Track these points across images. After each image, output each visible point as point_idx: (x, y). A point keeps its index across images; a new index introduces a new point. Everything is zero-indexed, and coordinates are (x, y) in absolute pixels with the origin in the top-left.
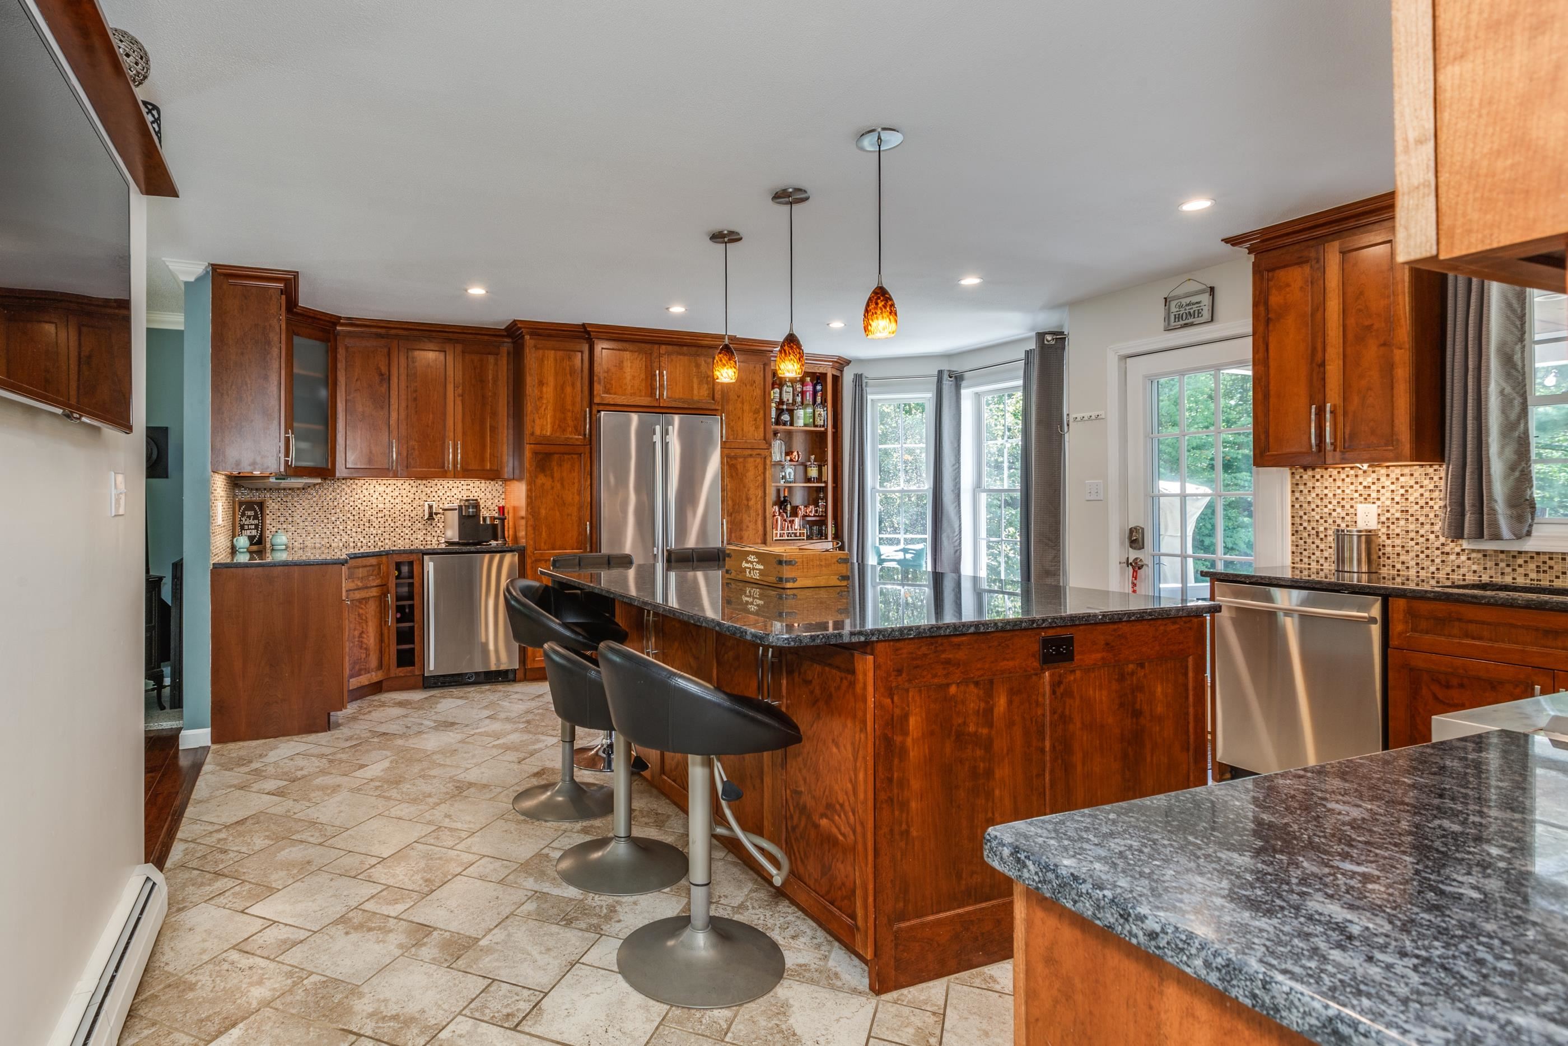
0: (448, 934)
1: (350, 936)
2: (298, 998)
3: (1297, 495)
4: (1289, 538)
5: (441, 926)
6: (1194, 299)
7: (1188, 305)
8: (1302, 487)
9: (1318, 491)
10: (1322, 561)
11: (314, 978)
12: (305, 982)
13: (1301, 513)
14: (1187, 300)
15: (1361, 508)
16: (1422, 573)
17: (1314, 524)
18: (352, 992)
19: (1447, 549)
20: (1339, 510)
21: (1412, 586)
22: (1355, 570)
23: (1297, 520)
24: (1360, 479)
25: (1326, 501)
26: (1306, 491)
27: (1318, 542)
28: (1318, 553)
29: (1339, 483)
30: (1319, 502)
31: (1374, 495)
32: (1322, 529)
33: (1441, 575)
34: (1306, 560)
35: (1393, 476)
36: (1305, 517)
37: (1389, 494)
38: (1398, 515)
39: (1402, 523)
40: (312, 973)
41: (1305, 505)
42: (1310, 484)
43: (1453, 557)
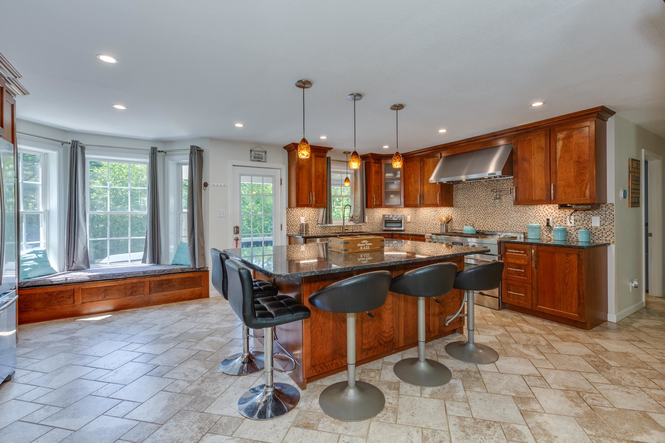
0: (519, 405)
1: (556, 435)
2: (602, 431)
3: (288, 215)
4: (286, 226)
5: (517, 409)
6: (260, 153)
7: (258, 154)
8: (289, 213)
9: (292, 214)
10: (293, 232)
11: (589, 432)
12: (594, 434)
13: (289, 220)
14: (258, 153)
15: (302, 218)
16: (312, 233)
17: (291, 222)
18: (579, 417)
19: (316, 227)
20: (297, 219)
21: (310, 235)
22: (304, 233)
23: (288, 222)
24: (301, 211)
25: (294, 217)
26: (289, 214)
27: (292, 227)
28: (292, 230)
29: (297, 212)
30: (292, 217)
31: (304, 215)
32: (293, 224)
33: (315, 233)
34: (290, 232)
35: (307, 210)
36: (289, 221)
37: (306, 215)
38: (308, 219)
39: (309, 221)
40: (588, 435)
41: (290, 218)
42: (290, 212)
43: (317, 228)
